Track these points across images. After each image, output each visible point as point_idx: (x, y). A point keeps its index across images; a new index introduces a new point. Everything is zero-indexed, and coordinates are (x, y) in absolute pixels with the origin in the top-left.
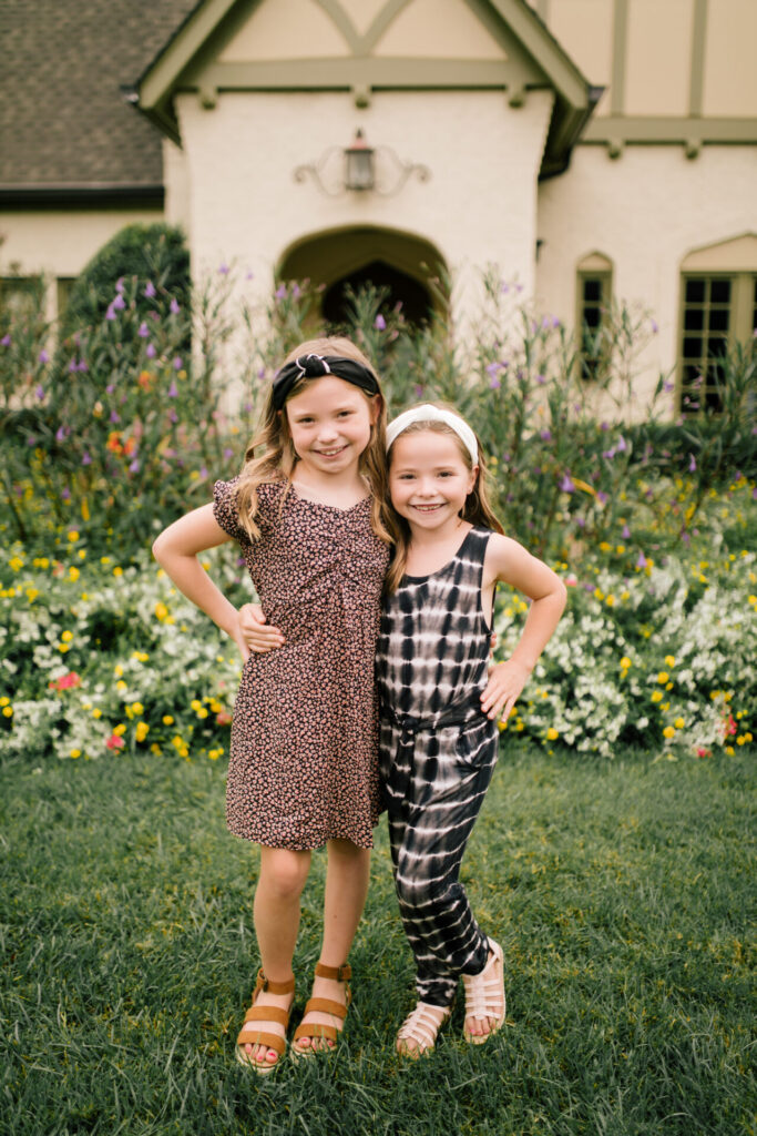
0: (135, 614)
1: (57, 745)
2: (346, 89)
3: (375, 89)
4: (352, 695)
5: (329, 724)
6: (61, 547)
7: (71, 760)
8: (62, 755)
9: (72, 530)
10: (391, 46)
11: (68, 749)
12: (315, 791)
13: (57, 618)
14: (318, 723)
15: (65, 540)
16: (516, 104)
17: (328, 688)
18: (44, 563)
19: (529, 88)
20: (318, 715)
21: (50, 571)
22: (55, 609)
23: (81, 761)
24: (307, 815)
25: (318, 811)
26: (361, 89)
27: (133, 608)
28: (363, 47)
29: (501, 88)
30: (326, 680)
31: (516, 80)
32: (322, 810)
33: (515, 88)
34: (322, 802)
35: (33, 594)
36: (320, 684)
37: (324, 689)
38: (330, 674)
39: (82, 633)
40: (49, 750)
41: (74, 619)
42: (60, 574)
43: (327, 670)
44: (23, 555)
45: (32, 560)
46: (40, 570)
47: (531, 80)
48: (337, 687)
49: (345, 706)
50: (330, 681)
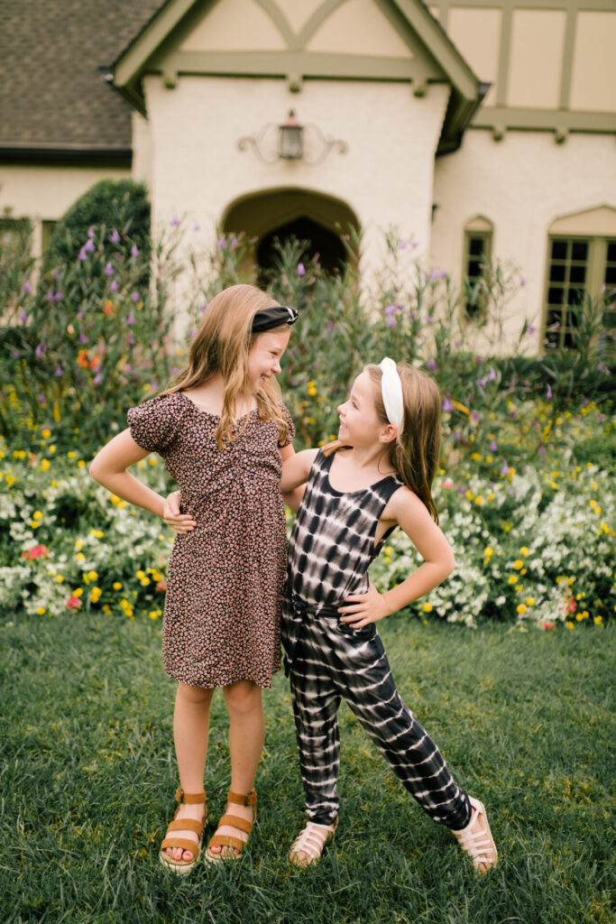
0: (94, 499)
1: (27, 604)
2: (282, 77)
3: (306, 78)
4: (251, 563)
5: (233, 588)
6: (36, 442)
7: (37, 616)
8: (30, 611)
9: (47, 428)
10: (319, 43)
11: (35, 607)
12: (222, 640)
13: (31, 500)
14: (225, 587)
15: (40, 437)
16: (419, 95)
17: (233, 560)
18: (22, 455)
19: (431, 82)
20: (225, 581)
21: (26, 462)
22: (29, 493)
23: (45, 617)
24: (216, 660)
25: (225, 656)
26: (294, 77)
27: (92, 494)
28: (297, 44)
29: (408, 81)
30: (232, 553)
31: (420, 75)
32: (228, 655)
33: (419, 82)
34: (228, 648)
35: (12, 480)
36: (227, 557)
37: (230, 560)
38: (235, 548)
39: (50, 513)
40: (20, 607)
41: (44, 501)
42: (34, 464)
43: (232, 545)
44: (5, 448)
45: (12, 452)
46: (18, 460)
47: (432, 75)
48: (240, 558)
49: (246, 573)
50: (235, 553)
